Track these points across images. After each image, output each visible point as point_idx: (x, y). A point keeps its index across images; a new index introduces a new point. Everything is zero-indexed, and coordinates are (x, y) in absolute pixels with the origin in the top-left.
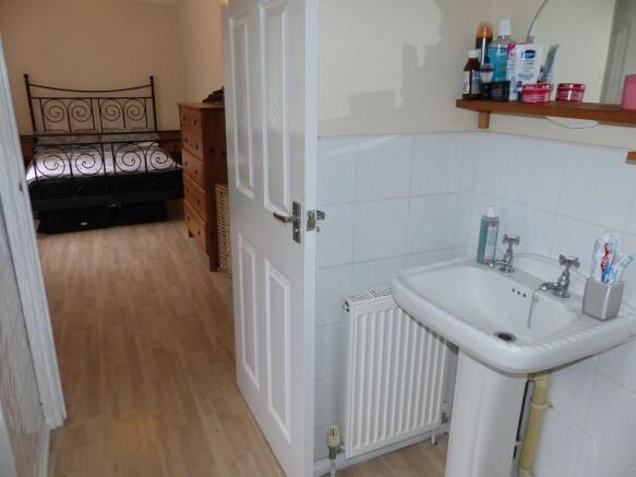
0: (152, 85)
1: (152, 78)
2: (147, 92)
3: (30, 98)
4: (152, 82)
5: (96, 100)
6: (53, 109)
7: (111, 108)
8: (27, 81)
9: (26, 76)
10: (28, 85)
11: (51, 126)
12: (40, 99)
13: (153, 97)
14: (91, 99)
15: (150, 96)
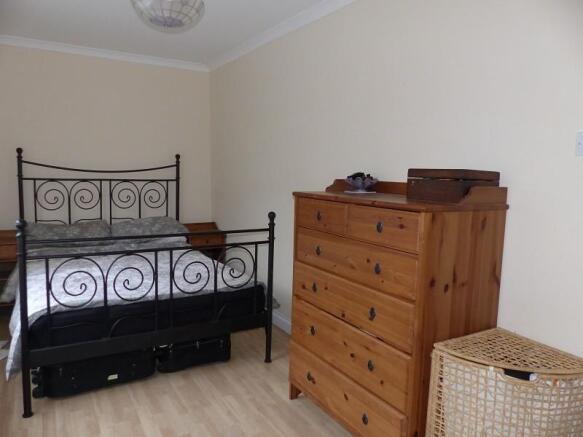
0: (177, 165)
1: (178, 157)
2: (171, 174)
3: (21, 178)
4: (178, 162)
6: (51, 191)
7: (123, 191)
8: (19, 158)
9: (19, 151)
10: (20, 161)
11: (44, 215)
12: (35, 180)
13: (177, 179)
14: (101, 180)
15: (174, 177)
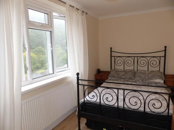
0: (165, 50)
1: (165, 47)
3: (111, 56)
5: (136, 57)
6: (119, 60)
7: (142, 61)
8: (111, 50)
9: (111, 48)
10: (111, 51)
11: (117, 67)
12: (115, 57)
13: (165, 56)
14: (134, 57)
15: (164, 56)
